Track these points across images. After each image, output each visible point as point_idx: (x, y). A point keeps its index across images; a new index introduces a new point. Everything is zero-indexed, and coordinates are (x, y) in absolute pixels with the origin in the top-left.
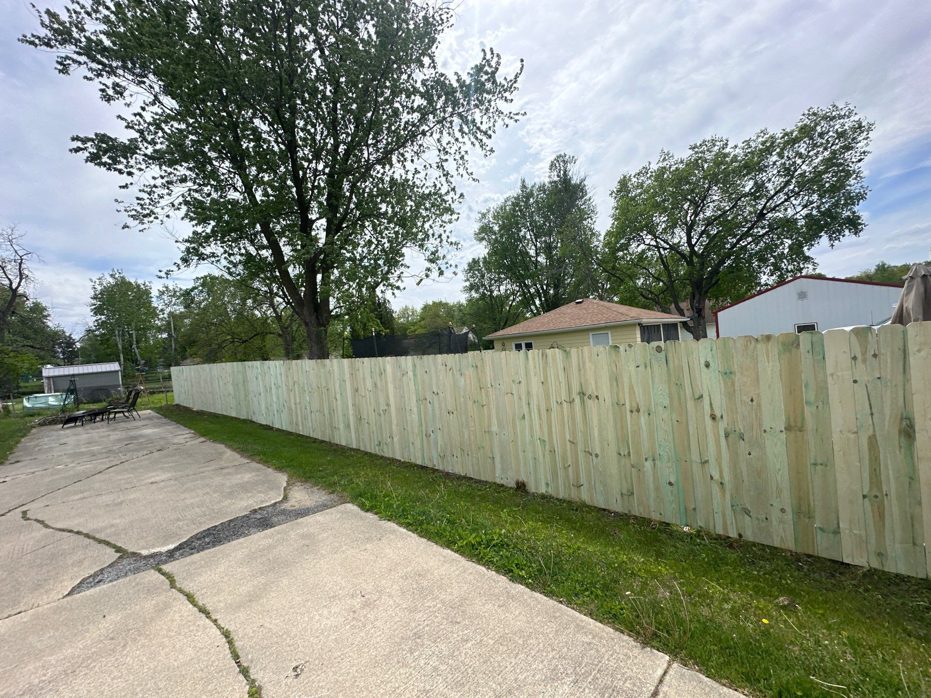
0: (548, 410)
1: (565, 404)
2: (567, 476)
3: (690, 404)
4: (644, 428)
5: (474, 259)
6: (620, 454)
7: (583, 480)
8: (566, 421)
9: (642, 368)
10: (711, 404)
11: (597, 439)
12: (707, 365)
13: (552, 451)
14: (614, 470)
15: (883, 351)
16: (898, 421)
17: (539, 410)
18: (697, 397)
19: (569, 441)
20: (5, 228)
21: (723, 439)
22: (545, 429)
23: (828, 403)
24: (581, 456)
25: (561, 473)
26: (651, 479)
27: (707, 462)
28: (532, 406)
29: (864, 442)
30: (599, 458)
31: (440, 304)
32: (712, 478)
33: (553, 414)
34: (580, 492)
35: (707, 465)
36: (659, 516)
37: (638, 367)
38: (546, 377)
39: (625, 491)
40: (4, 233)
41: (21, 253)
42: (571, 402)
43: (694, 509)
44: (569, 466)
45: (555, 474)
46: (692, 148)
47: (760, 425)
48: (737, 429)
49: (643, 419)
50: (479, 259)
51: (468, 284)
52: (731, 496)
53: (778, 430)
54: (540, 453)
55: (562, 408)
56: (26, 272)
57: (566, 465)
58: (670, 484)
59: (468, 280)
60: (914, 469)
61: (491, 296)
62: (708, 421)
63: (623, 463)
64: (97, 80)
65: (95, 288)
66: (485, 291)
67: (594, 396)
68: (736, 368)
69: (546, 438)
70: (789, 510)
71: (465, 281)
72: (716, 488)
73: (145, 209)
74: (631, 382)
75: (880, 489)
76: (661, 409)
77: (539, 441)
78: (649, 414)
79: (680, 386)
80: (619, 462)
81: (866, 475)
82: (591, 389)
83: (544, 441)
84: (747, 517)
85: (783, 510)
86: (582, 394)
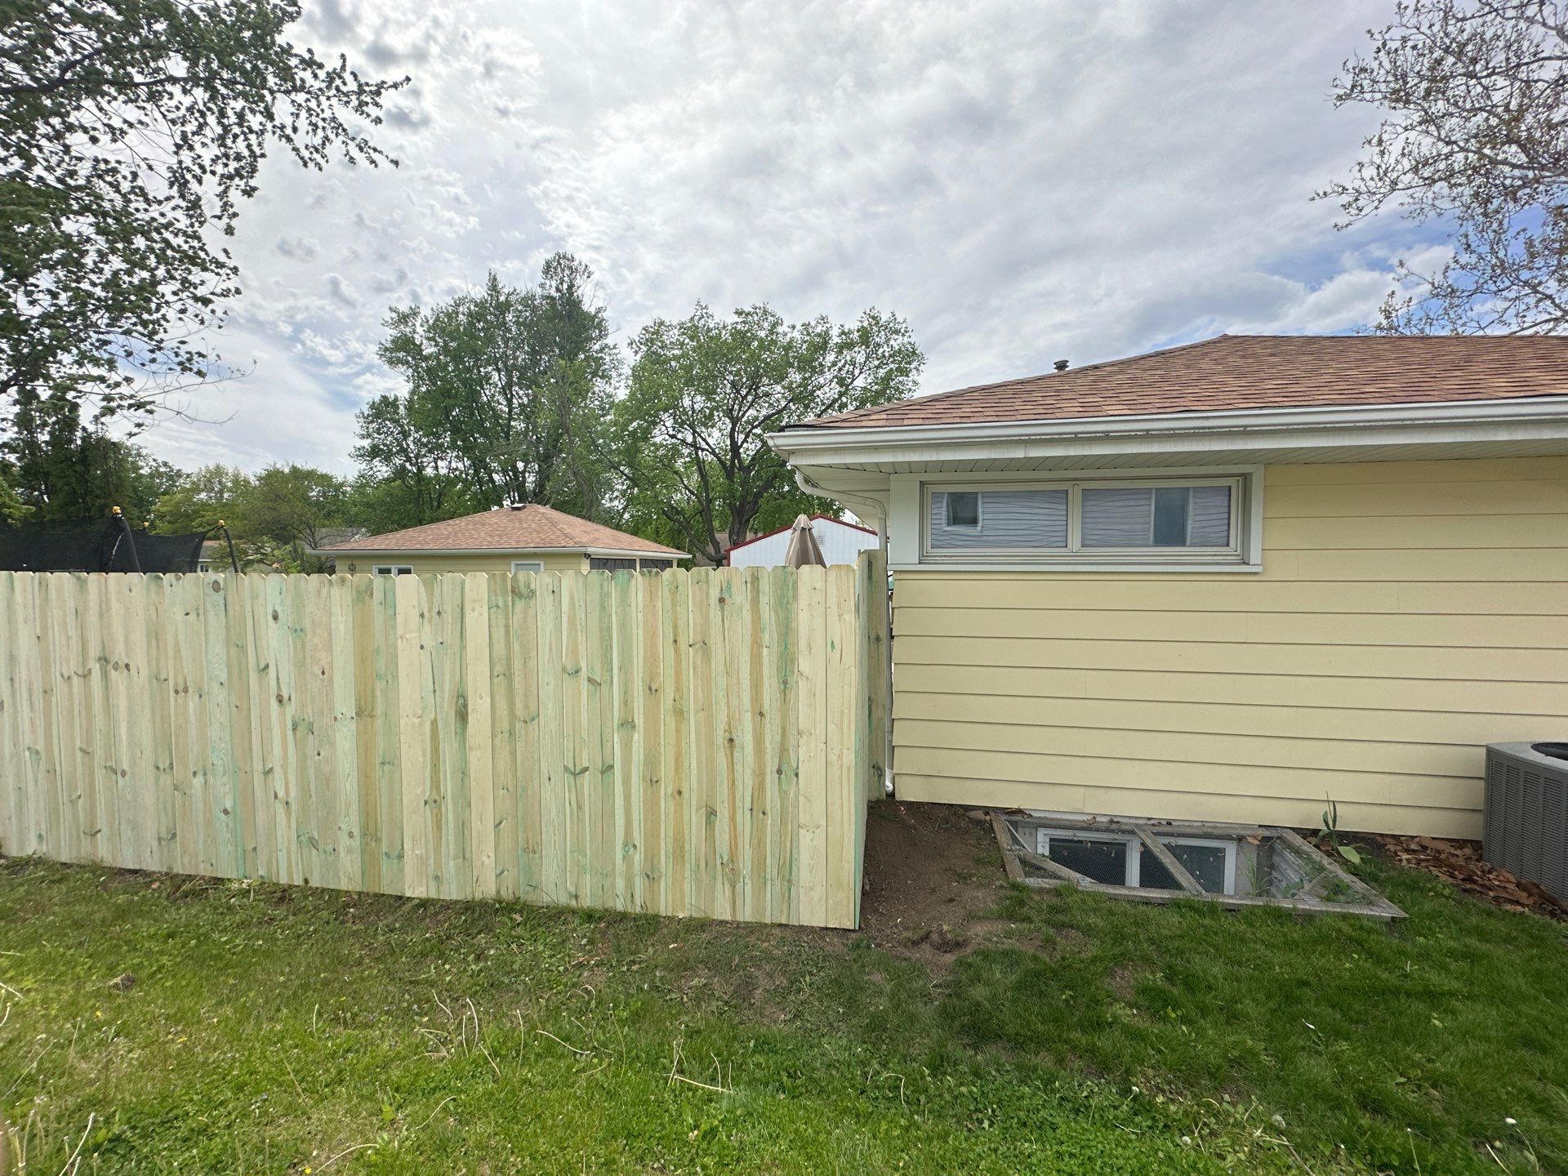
0: (45, 692)
1: (75, 679)
2: (75, 816)
3: (253, 677)
4: (192, 718)
5: (385, 398)
6: (158, 768)
7: (102, 823)
8: (76, 712)
9: (193, 616)
10: (278, 679)
11: (124, 743)
12: (275, 618)
13: (51, 772)
14: (148, 798)
15: (446, 608)
16: (455, 700)
17: (30, 690)
18: (262, 667)
19: (81, 750)
21: (290, 733)
22: (40, 731)
23: (397, 677)
24: (100, 774)
25: (66, 811)
26: (201, 806)
27: (271, 770)
28: (17, 685)
29: (428, 727)
30: (127, 777)
31: (311, 475)
32: (276, 796)
33: (54, 699)
34: (95, 846)
35: (270, 776)
36: (209, 867)
37: (187, 614)
38: (44, 627)
39: (164, 835)
42: (86, 675)
43: (255, 849)
44: (79, 797)
45: (54, 814)
46: (739, 313)
47: (331, 709)
48: (306, 717)
49: (192, 703)
50: (396, 399)
51: (366, 443)
52: (297, 819)
53: (349, 717)
54: (30, 776)
55: (70, 687)
57: (74, 797)
58: (226, 812)
59: (369, 436)
60: (465, 761)
61: (419, 475)
62: (274, 703)
63: (162, 781)
66: (407, 464)
67: (122, 665)
68: (307, 624)
69: (40, 747)
70: (356, 832)
71: (363, 437)
72: (280, 809)
74: (177, 643)
75: (439, 792)
76: (216, 686)
77: (27, 753)
78: (201, 696)
79: (242, 648)
80: (157, 780)
81: (428, 774)
82: (119, 654)
83: (37, 752)
84: (314, 852)
85: (351, 835)
86: (104, 660)
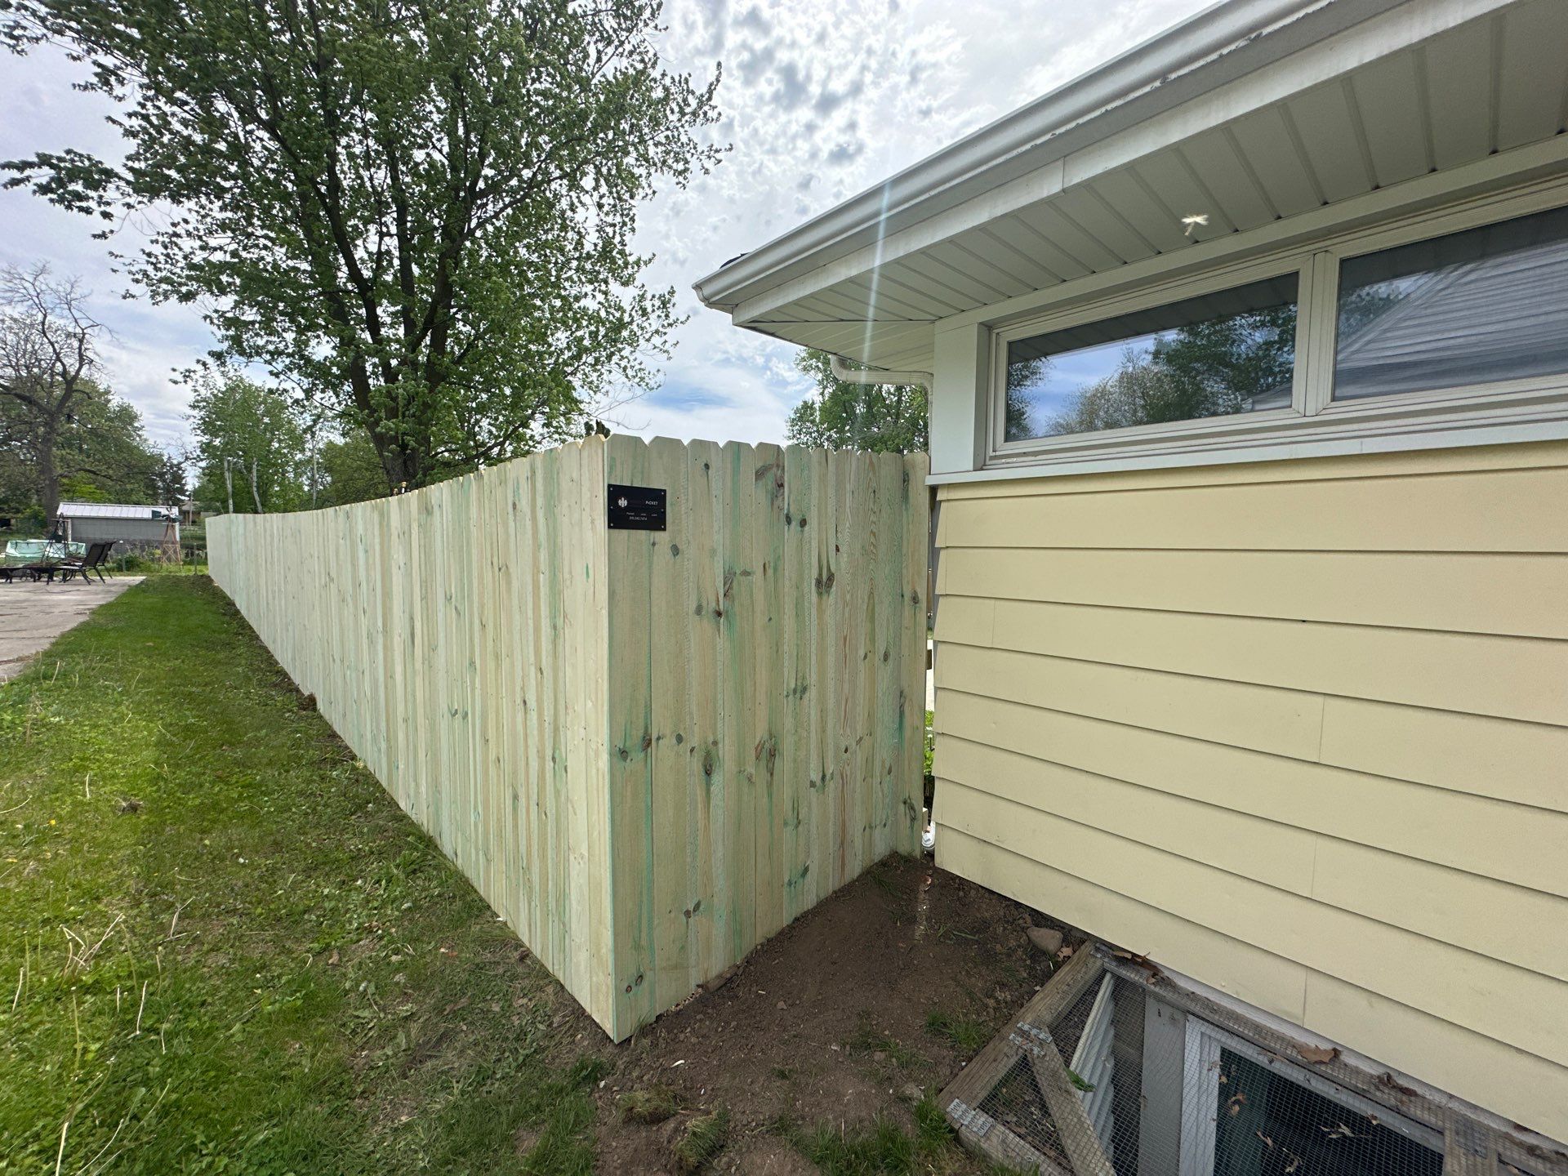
20: (63, 282)
40: (61, 289)
41: (84, 323)
56: (89, 354)
64: (88, 60)
65: (196, 391)
73: (160, 270)
